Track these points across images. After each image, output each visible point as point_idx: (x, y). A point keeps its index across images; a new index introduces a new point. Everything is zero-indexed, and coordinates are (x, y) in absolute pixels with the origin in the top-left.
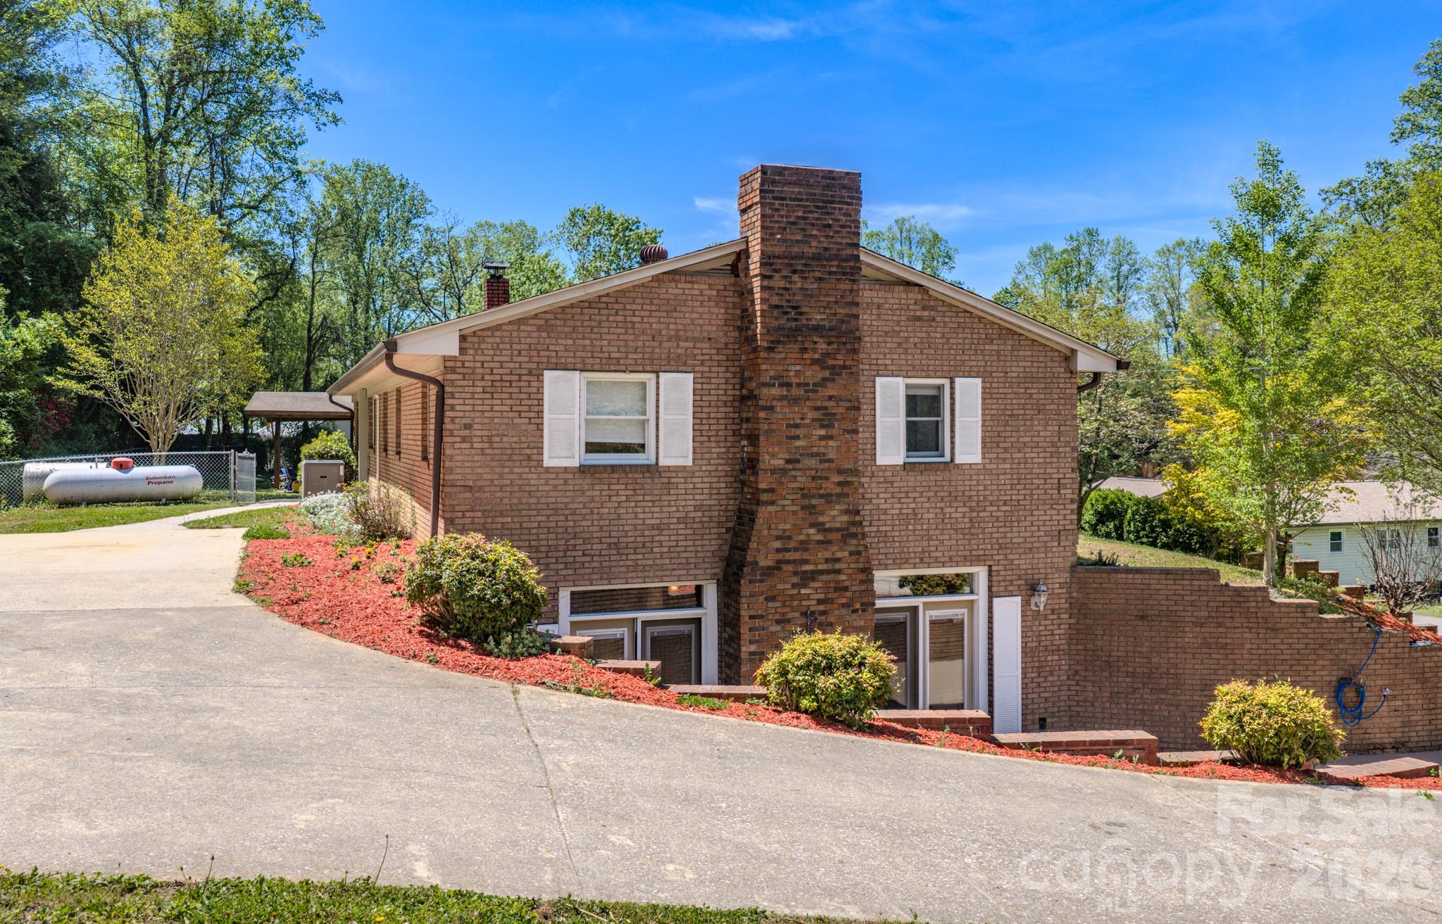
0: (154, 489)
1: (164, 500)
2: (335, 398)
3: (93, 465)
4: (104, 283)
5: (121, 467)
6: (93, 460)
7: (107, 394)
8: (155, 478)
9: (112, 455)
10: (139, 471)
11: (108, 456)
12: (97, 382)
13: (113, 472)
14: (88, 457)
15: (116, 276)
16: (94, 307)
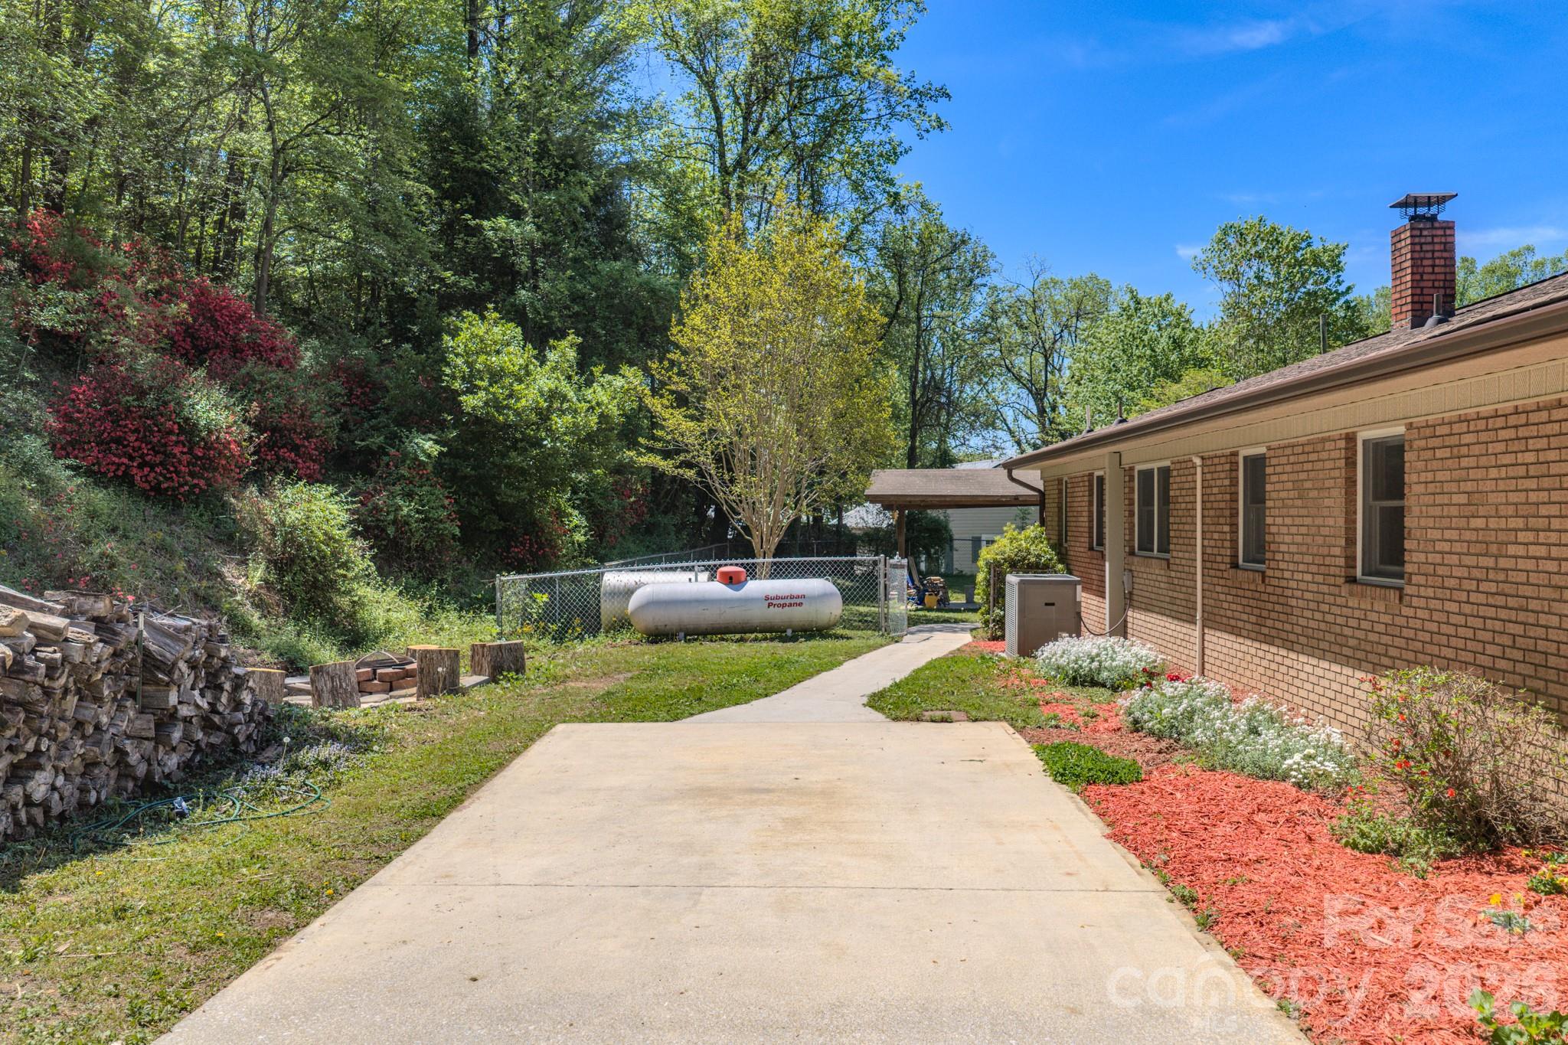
0: (777, 615)
1: (789, 632)
2: (1016, 473)
3: (692, 575)
4: (696, 319)
5: (730, 580)
6: (691, 569)
7: (700, 473)
8: (777, 598)
9: (717, 562)
10: (757, 587)
11: (712, 563)
12: (689, 457)
13: (718, 588)
14: (685, 564)
15: (708, 308)
16: (685, 353)
